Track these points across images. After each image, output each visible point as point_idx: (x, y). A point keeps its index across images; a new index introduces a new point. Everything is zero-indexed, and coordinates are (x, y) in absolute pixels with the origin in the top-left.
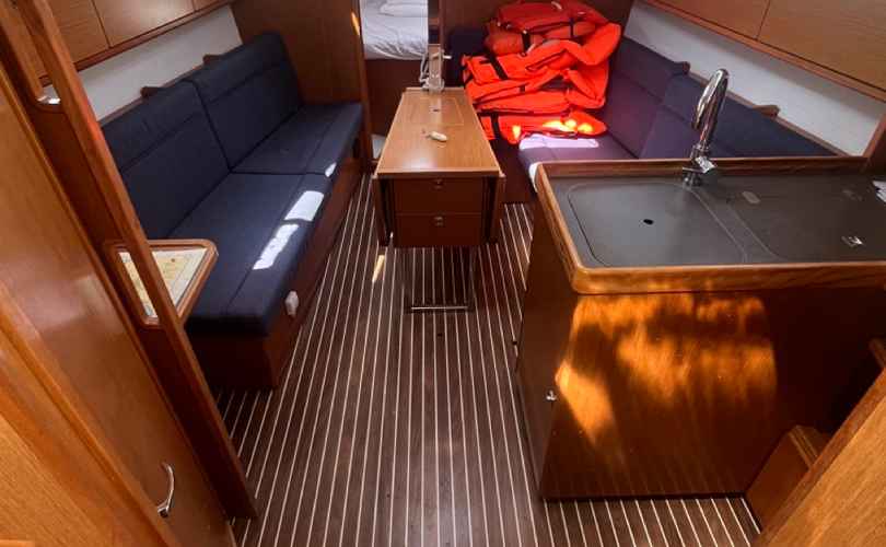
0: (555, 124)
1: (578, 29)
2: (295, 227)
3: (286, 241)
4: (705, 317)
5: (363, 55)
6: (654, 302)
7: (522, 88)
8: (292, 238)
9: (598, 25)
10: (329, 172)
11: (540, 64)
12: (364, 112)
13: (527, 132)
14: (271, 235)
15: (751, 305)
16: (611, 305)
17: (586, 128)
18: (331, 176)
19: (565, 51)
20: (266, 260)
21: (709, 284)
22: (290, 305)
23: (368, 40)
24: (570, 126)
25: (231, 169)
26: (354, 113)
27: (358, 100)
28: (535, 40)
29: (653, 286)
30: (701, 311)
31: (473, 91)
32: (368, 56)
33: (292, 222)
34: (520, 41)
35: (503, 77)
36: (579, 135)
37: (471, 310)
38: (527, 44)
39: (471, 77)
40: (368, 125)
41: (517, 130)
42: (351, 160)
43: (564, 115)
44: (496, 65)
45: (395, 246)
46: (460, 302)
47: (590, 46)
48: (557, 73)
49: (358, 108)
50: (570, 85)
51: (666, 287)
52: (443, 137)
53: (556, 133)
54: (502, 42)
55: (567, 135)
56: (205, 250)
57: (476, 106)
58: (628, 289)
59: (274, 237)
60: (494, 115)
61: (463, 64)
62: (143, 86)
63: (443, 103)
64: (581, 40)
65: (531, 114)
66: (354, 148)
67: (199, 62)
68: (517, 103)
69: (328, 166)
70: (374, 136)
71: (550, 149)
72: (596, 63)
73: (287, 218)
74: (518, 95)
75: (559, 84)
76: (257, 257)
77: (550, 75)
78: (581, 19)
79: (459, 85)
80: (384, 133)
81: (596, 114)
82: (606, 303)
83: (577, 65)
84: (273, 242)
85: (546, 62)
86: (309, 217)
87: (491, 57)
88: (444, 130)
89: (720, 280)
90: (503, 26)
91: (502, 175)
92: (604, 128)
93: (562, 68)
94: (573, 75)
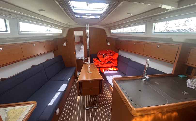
0: (110, 69)
1: (112, 54)
2: (60, 93)
3: (57, 97)
4: (164, 118)
5: (76, 59)
6: (152, 116)
7: (104, 63)
8: (59, 96)
9: (115, 53)
10: (68, 80)
11: (106, 59)
12: (76, 68)
13: (105, 70)
14: (54, 96)
15: (175, 114)
16: (142, 119)
17: (115, 69)
18: (69, 81)
19: (110, 57)
20: (51, 103)
21: (165, 110)
22: (57, 113)
23: (77, 57)
24: (112, 69)
25: (48, 80)
26: (74, 68)
27: (75, 66)
28: (105, 56)
29: (152, 112)
30: (163, 117)
31: (95, 64)
32: (77, 59)
33: (59, 92)
34: (103, 56)
35: (100, 61)
36: (114, 71)
37: (98, 108)
38: (104, 56)
39: (95, 62)
40: (77, 70)
41: (103, 70)
42: (73, 76)
43: (111, 67)
44: (99, 60)
45: (82, 96)
46: (96, 106)
47: (114, 56)
48: (109, 61)
49: (75, 67)
50: (111, 62)
51: (155, 112)
52: (91, 72)
53: (110, 70)
54: (99, 56)
55: (112, 71)
56: (33, 105)
57: (96, 66)
58: (146, 113)
59: (55, 96)
60: (99, 68)
61: (93, 60)
62: (32, 65)
63: (90, 66)
64: (112, 56)
65: (105, 67)
66: (74, 75)
67: (46, 61)
68: (103, 66)
69: (68, 79)
70: (78, 72)
71: (110, 73)
72: (115, 59)
73: (59, 91)
74: (103, 64)
75: (109, 62)
76: (50, 102)
77: (108, 61)
78: (112, 53)
79: (93, 63)
80: (80, 71)
81: (116, 67)
82: (141, 118)
83: (112, 59)
84: (54, 97)
85: (107, 59)
86: (63, 90)
87: (98, 58)
88: (91, 71)
89: (168, 108)
90: (100, 54)
91: (103, 79)
92: (118, 69)
93: (110, 60)
94: (112, 61)
